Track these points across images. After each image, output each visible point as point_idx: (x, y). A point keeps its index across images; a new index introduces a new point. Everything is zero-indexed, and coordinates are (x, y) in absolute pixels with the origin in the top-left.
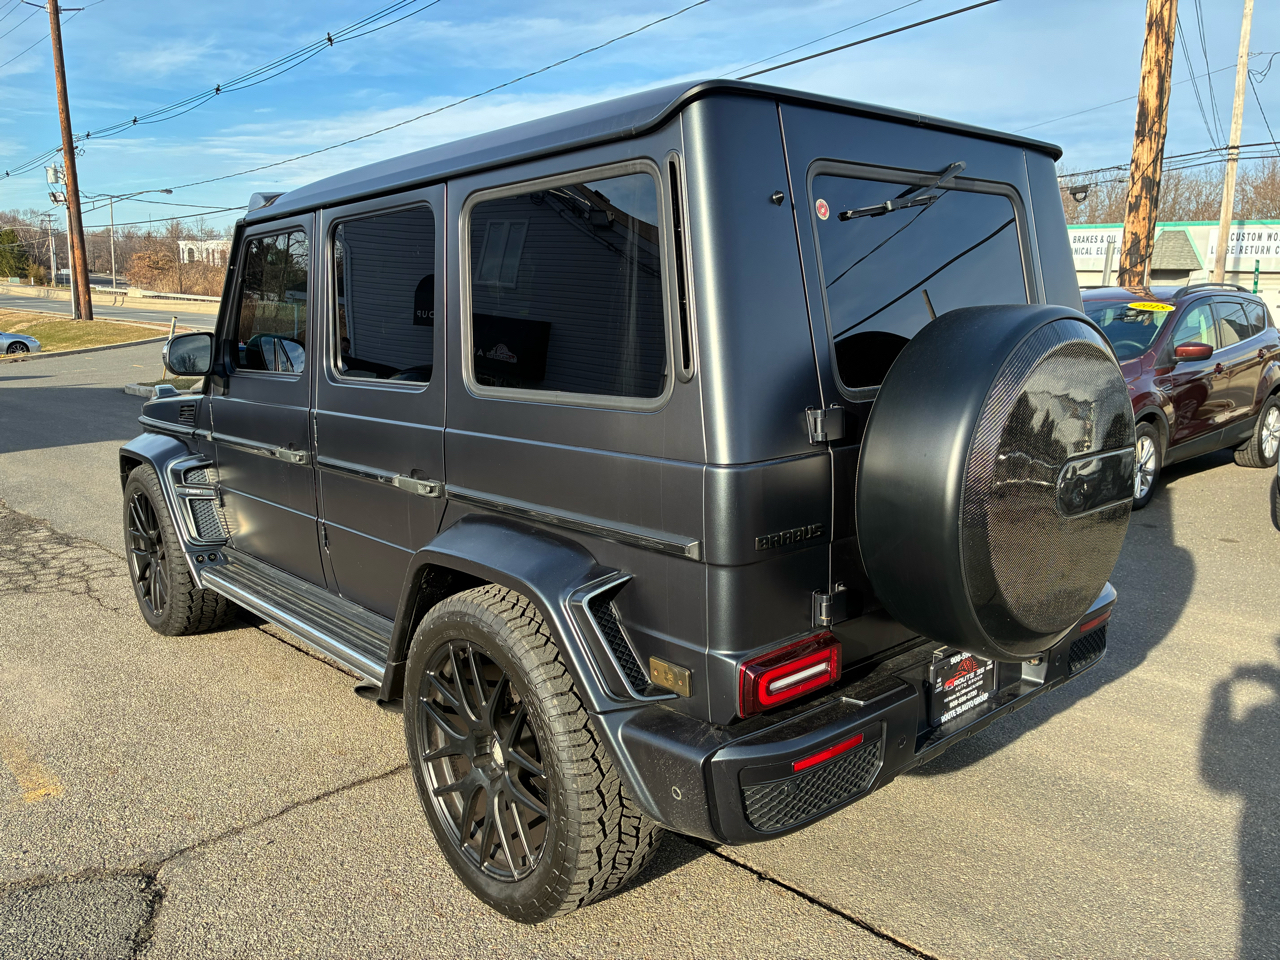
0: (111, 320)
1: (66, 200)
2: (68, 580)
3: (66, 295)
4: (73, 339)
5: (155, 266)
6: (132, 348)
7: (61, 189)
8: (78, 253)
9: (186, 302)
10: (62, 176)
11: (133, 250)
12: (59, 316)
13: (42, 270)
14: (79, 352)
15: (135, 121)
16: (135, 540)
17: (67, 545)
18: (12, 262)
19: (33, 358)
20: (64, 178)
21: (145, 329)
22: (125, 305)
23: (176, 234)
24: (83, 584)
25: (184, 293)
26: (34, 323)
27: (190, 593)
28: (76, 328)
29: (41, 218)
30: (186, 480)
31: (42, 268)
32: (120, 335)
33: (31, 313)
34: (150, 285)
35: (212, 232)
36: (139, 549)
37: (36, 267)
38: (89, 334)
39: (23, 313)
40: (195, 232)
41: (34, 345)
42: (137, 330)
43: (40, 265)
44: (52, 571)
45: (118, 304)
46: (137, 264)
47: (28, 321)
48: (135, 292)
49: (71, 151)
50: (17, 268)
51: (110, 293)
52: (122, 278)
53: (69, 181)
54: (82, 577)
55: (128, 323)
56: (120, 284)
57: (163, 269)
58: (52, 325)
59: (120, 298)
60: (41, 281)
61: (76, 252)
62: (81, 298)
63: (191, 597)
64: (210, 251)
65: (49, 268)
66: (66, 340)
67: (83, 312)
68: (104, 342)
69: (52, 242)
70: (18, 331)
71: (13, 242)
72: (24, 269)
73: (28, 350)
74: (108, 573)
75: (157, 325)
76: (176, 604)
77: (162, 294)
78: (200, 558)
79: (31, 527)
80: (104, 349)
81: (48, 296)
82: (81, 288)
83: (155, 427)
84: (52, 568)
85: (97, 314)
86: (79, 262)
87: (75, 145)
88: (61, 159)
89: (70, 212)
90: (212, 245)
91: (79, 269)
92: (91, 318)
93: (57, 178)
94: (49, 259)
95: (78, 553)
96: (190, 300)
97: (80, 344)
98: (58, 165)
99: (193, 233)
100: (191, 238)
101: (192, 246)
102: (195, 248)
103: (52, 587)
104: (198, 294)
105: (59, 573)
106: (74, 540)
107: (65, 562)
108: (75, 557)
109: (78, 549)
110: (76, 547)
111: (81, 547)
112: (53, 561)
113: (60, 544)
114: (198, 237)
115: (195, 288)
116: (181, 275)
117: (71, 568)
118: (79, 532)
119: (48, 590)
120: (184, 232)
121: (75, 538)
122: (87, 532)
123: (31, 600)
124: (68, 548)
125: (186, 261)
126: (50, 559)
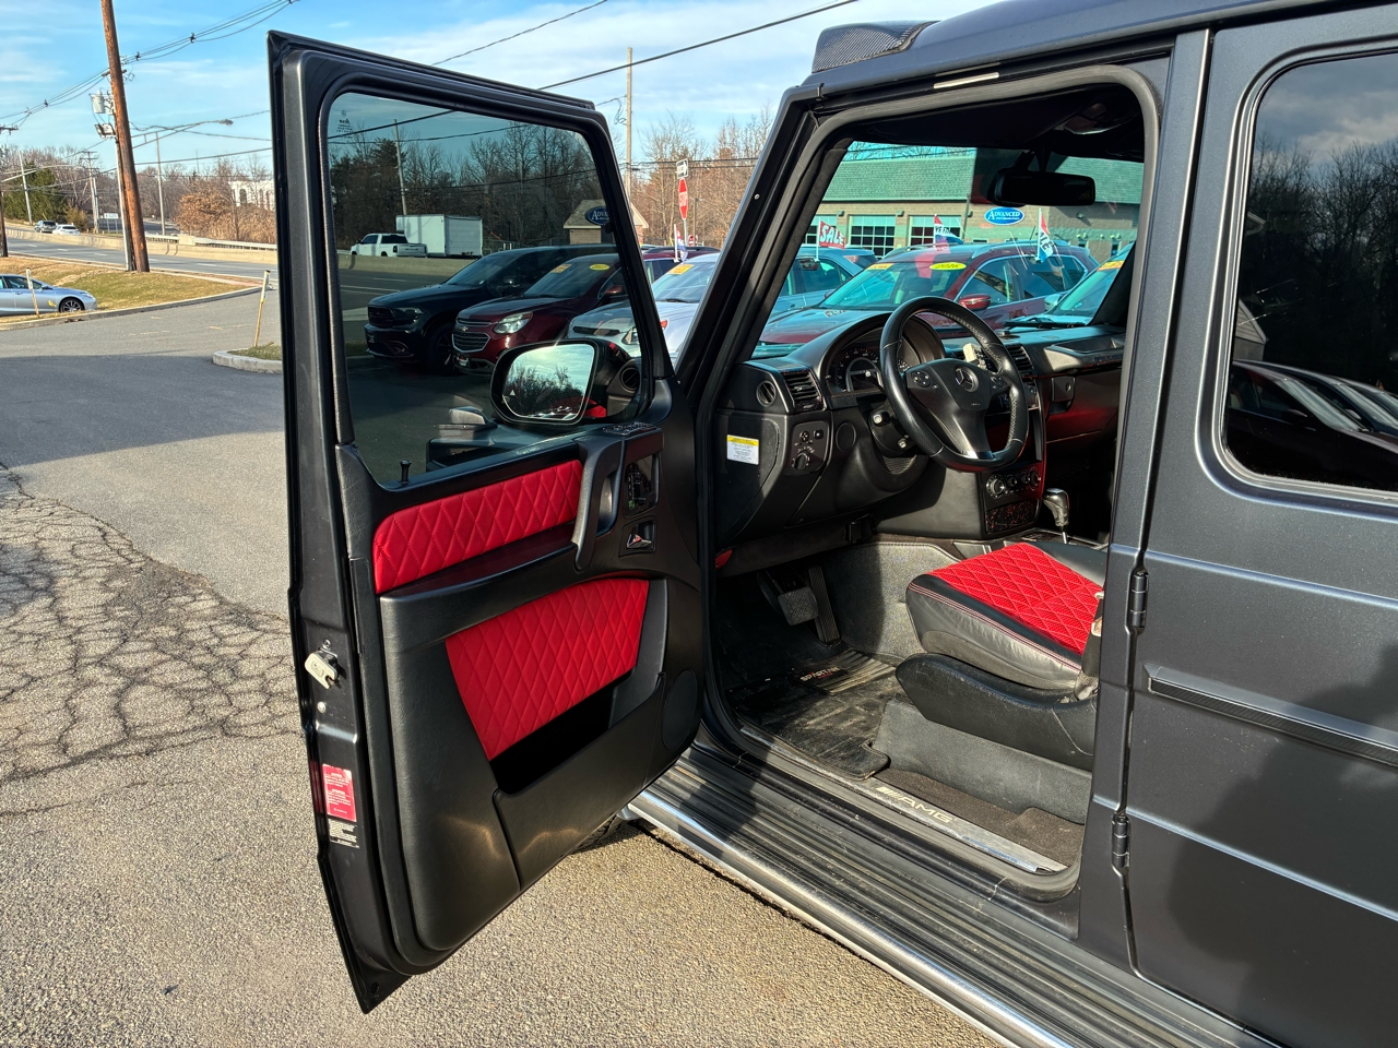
0: (169, 271)
1: (114, 133)
3: (117, 243)
4: (132, 293)
5: (206, 210)
6: (202, 305)
7: (108, 120)
8: (130, 194)
9: (243, 250)
10: (109, 105)
11: (182, 192)
12: (110, 268)
13: (83, 215)
14: (143, 311)
15: (192, 38)
17: (252, 626)
18: (49, 205)
19: (91, 317)
20: (112, 107)
21: (211, 283)
22: (180, 254)
23: (224, 173)
25: (242, 240)
26: (83, 275)
28: (132, 282)
29: (78, 156)
31: (82, 213)
32: (184, 290)
33: (80, 263)
34: (202, 234)
35: (263, 171)
37: (76, 210)
38: (148, 289)
39: (69, 263)
40: (246, 171)
41: (90, 301)
42: (202, 283)
43: (80, 208)
45: (172, 253)
46: (186, 208)
47: (77, 273)
48: (186, 239)
49: (118, 74)
50: (54, 212)
51: (159, 240)
52: (170, 224)
53: (118, 111)
55: (189, 275)
56: (169, 231)
57: (214, 213)
58: (104, 277)
59: (173, 246)
60: (83, 227)
61: (128, 193)
62: (136, 246)
64: (265, 192)
65: (91, 212)
66: (122, 295)
67: (138, 263)
68: (167, 298)
69: (93, 183)
70: (66, 285)
71: (49, 184)
72: (63, 213)
73: (83, 308)
75: (222, 277)
77: (218, 242)
79: (185, 590)
80: (171, 306)
81: (93, 244)
82: (135, 235)
84: (248, 678)
85: (154, 264)
86: (131, 205)
87: (123, 68)
88: (107, 85)
89: (119, 146)
90: (266, 185)
91: (132, 213)
92: (148, 270)
93: (104, 107)
94: (89, 203)
96: (248, 248)
97: (140, 300)
98: (104, 92)
99: (245, 173)
100: (243, 178)
101: (245, 187)
102: (248, 190)
103: (264, 724)
104: (257, 242)
105: (263, 690)
106: (258, 617)
107: (263, 665)
108: (273, 653)
109: (271, 636)
110: (265, 631)
111: (274, 632)
112: (244, 662)
113: (239, 624)
114: (251, 178)
115: (254, 235)
116: (237, 220)
117: (278, 679)
118: (257, 600)
119: (261, 730)
120: (234, 172)
121: (257, 613)
122: (270, 600)
123: (242, 755)
124: (256, 634)
125: (238, 205)
126: (237, 657)
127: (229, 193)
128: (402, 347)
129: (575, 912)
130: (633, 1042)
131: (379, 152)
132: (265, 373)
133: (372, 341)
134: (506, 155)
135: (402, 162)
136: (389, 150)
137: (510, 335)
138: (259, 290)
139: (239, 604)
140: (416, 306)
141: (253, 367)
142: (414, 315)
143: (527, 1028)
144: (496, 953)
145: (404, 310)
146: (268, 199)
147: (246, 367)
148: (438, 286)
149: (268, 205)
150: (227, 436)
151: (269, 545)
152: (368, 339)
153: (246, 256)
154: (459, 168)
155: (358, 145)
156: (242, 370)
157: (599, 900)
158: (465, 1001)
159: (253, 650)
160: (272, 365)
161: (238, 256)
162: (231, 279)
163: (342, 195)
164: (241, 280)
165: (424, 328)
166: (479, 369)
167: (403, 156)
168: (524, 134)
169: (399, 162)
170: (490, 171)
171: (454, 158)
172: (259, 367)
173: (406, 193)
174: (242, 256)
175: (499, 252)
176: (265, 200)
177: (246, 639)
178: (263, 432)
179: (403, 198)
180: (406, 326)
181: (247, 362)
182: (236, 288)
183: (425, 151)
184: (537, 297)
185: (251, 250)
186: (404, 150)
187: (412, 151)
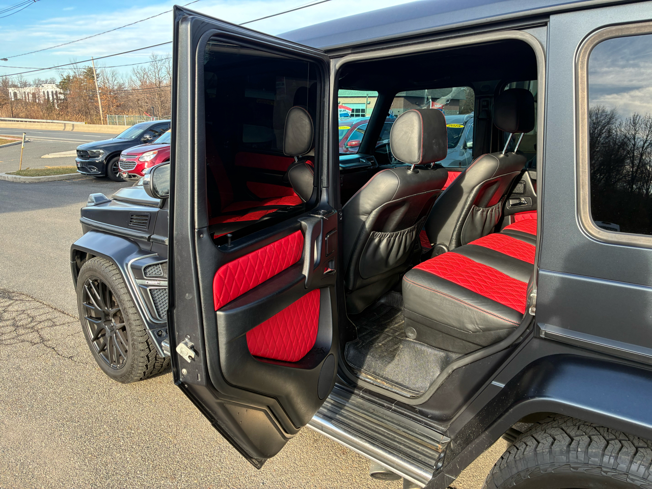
2: (23, 332)
16: (87, 310)
17: (10, 298)
23: (5, 84)
24: (35, 334)
25: (15, 117)
27: (147, 356)
30: (145, 274)
35: (26, 83)
36: (91, 317)
40: (17, 83)
44: (8, 323)
54: (32, 328)
63: (148, 358)
64: (27, 93)
74: (50, 323)
76: (137, 365)
78: (160, 333)
83: (101, 228)
84: (7, 320)
90: (27, 90)
95: (22, 307)
96: (18, 121)
99: (16, 84)
100: (15, 86)
101: (16, 91)
102: (18, 92)
103: (13, 339)
104: (23, 118)
105: (14, 325)
106: (13, 294)
107: (14, 314)
108: (20, 309)
109: (19, 302)
110: (16, 300)
111: (20, 300)
112: (5, 314)
113: (4, 298)
114: (19, 86)
115: (21, 115)
116: (12, 107)
117: (21, 320)
118: (13, 287)
119: (12, 341)
120: (10, 83)
121: (13, 292)
122: (19, 286)
123: (3, 352)
124: (12, 302)
125: (13, 100)
126: (3, 312)
127: (7, 94)
128: (94, 169)
129: (148, 400)
130: (166, 443)
131: (86, 73)
132: (25, 183)
133: (79, 166)
134: (150, 75)
135: (97, 78)
136: (90, 73)
137: (147, 162)
138: (21, 143)
139: (5, 289)
140: (101, 149)
141: (18, 180)
142: (100, 154)
143: (121, 443)
144: (111, 418)
145: (95, 151)
146: (28, 96)
147: (15, 180)
148: (112, 139)
149: (29, 99)
150: (3, 214)
151: (20, 262)
152: (77, 165)
153: (17, 125)
154: (127, 81)
155: (74, 70)
156: (13, 182)
157: (159, 395)
158: (96, 436)
159: (10, 308)
160: (28, 179)
161: (13, 125)
162: (9, 137)
163: (67, 94)
164: (14, 137)
165: (106, 159)
166: (133, 178)
167: (98, 75)
168: (159, 64)
169: (95, 78)
170: (143, 83)
171: (124, 76)
172: (21, 180)
173: (100, 93)
174: (15, 125)
175: (149, 122)
176: (27, 97)
177: (7, 304)
178: (22, 211)
179: (98, 96)
180: (96, 158)
181: (15, 178)
182: (11, 141)
183: (109, 72)
184: (160, 144)
185: (20, 122)
186: (98, 72)
187: (102, 72)
